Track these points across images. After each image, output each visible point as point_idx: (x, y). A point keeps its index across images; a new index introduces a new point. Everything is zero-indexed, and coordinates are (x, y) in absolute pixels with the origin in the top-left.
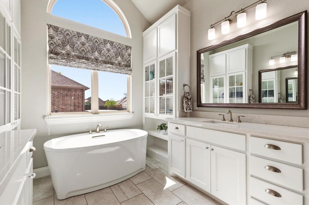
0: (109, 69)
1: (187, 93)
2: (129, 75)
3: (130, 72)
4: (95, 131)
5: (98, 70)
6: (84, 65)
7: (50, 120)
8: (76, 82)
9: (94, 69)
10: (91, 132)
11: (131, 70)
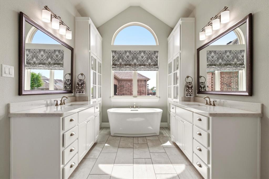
0: (142, 69)
1: (188, 83)
2: (157, 71)
3: (157, 69)
4: (133, 107)
5: (136, 70)
6: (128, 69)
7: (113, 99)
8: (141, 75)
9: (134, 70)
10: (130, 107)
11: (158, 68)
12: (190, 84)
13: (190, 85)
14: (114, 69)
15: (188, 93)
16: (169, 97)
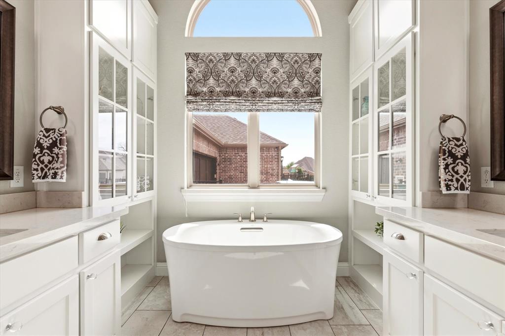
0: (275, 106)
1: (449, 140)
2: (318, 111)
3: (317, 106)
4: (249, 218)
5: (257, 110)
6: (233, 106)
7: (187, 194)
9: (250, 110)
10: (240, 219)
11: (320, 102)
12: (458, 143)
13: (459, 149)
14: (191, 106)
15: (450, 178)
16: (355, 188)
